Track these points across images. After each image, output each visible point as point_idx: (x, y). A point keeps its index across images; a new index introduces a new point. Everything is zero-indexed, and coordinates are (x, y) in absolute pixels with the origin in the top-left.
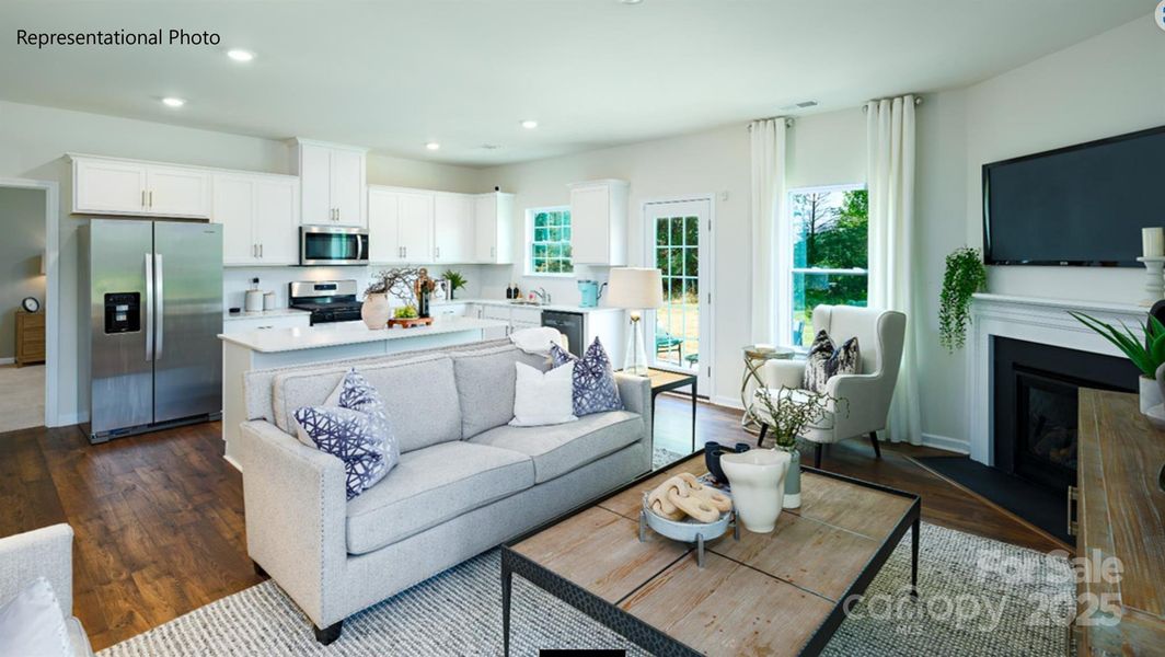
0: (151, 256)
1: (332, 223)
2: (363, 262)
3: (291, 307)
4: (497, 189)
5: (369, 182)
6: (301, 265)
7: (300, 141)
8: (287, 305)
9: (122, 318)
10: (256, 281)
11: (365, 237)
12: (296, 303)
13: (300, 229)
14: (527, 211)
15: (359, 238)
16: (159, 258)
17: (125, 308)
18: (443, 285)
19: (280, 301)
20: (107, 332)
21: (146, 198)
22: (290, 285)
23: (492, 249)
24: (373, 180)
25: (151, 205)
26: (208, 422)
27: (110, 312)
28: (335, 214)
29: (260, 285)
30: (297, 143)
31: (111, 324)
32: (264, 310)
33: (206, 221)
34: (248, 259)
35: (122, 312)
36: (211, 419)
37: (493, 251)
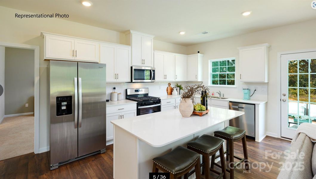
0: (77, 78)
1: (142, 65)
2: (153, 81)
3: (127, 99)
4: (199, 52)
5: (154, 49)
6: (132, 82)
7: (131, 32)
8: (125, 98)
9: (64, 108)
10: (114, 88)
11: (154, 71)
12: (129, 98)
13: (132, 67)
14: (209, 61)
15: (152, 71)
16: (80, 79)
17: (65, 103)
18: (176, 89)
19: (123, 96)
20: (58, 115)
21: (74, 53)
22: (126, 90)
23: (196, 75)
24: (155, 49)
25: (76, 56)
26: (100, 154)
27: (59, 106)
28: (143, 61)
29: (116, 90)
30: (130, 33)
31: (59, 112)
32: (118, 100)
33: (98, 63)
34: (113, 80)
35: (64, 106)
36: (102, 152)
37: (196, 76)
